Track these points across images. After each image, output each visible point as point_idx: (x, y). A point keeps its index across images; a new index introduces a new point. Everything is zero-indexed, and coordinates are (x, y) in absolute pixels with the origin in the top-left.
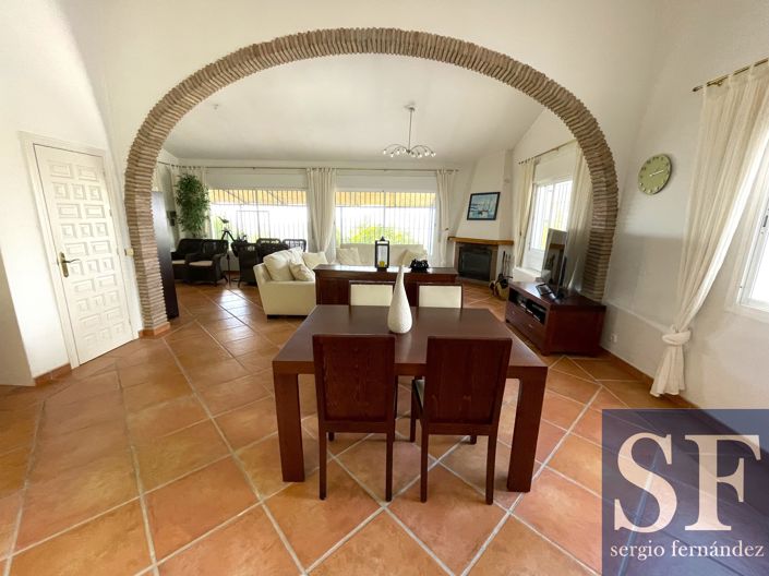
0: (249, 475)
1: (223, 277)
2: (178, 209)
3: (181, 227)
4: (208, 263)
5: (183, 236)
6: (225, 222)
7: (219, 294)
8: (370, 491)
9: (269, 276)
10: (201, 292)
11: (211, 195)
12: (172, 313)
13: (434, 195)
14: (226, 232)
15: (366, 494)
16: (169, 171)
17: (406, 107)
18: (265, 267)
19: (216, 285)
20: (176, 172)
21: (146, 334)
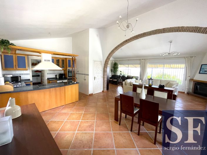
0: (110, 117)
1: (119, 83)
2: (113, 69)
3: (113, 72)
4: (116, 80)
5: (113, 74)
6: (121, 72)
7: (117, 87)
8: (128, 128)
9: (126, 84)
10: (114, 86)
11: (119, 66)
12: (108, 89)
13: (184, 65)
14: (121, 74)
15: (127, 128)
16: (112, 62)
17: (169, 42)
18: (125, 82)
19: (117, 85)
20: (114, 62)
21: (103, 91)
